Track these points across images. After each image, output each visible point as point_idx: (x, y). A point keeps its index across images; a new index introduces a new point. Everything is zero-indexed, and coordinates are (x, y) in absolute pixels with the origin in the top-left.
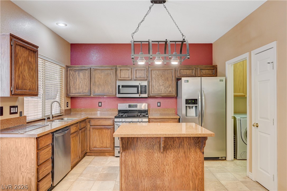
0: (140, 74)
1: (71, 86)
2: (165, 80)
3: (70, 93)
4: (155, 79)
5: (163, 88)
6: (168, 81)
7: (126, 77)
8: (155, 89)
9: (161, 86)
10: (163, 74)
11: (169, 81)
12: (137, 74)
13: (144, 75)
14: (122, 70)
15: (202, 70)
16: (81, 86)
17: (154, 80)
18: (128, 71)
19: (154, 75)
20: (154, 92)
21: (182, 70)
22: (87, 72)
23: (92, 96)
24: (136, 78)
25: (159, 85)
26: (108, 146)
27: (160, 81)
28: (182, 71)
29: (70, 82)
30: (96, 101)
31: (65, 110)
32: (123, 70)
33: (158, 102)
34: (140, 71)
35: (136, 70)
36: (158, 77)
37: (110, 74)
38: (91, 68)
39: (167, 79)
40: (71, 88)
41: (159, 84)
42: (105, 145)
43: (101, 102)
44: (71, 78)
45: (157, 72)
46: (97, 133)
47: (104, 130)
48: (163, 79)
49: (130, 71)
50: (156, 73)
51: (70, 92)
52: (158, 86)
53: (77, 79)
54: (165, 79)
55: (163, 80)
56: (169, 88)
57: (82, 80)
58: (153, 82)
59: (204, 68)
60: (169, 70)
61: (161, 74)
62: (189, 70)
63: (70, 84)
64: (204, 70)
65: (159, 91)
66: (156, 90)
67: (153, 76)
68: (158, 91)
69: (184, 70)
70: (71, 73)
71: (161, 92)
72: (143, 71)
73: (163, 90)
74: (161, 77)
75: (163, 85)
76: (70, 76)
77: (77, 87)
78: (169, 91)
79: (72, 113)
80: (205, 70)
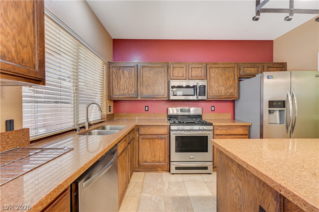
0: (196, 72)
1: (114, 87)
2: (226, 79)
3: (113, 95)
4: (214, 79)
5: (224, 90)
6: (229, 81)
7: (180, 76)
8: (213, 90)
9: (221, 87)
10: (223, 73)
11: (230, 81)
12: (193, 72)
13: (200, 73)
14: (175, 67)
15: (269, 67)
16: (126, 87)
17: (213, 80)
18: (182, 69)
19: (213, 73)
20: (212, 94)
21: (245, 67)
22: (133, 69)
23: (139, 98)
24: (191, 77)
25: (218, 86)
26: (161, 160)
27: (219, 81)
28: (246, 68)
29: (112, 82)
30: (142, 105)
31: (107, 115)
32: (176, 68)
33: (212, 106)
34: (196, 69)
35: (192, 68)
36: (218, 76)
37: (161, 73)
38: (137, 66)
39: (228, 78)
40: (114, 89)
41: (219, 84)
42: (157, 159)
43: (148, 106)
44: (114, 77)
45: (217, 70)
46: (148, 144)
47: (157, 140)
48: (223, 78)
49: (184, 69)
50: (215, 71)
51: (113, 94)
52: (217, 87)
53: (122, 78)
54: (225, 79)
55: (223, 80)
56: (230, 90)
57: (127, 79)
58: (212, 81)
59: (271, 66)
60: (231, 67)
61: (221, 72)
62: (254, 67)
63: (112, 84)
64: (271, 68)
65: (218, 92)
66: (215, 92)
67: (212, 75)
68: (218, 93)
69: (248, 67)
70: (114, 71)
71: (221, 94)
72: (200, 69)
73: (223, 91)
74: (221, 76)
75: (223, 85)
76: (112, 75)
77: (122, 88)
78: (230, 93)
79: (115, 119)
80: (273, 68)
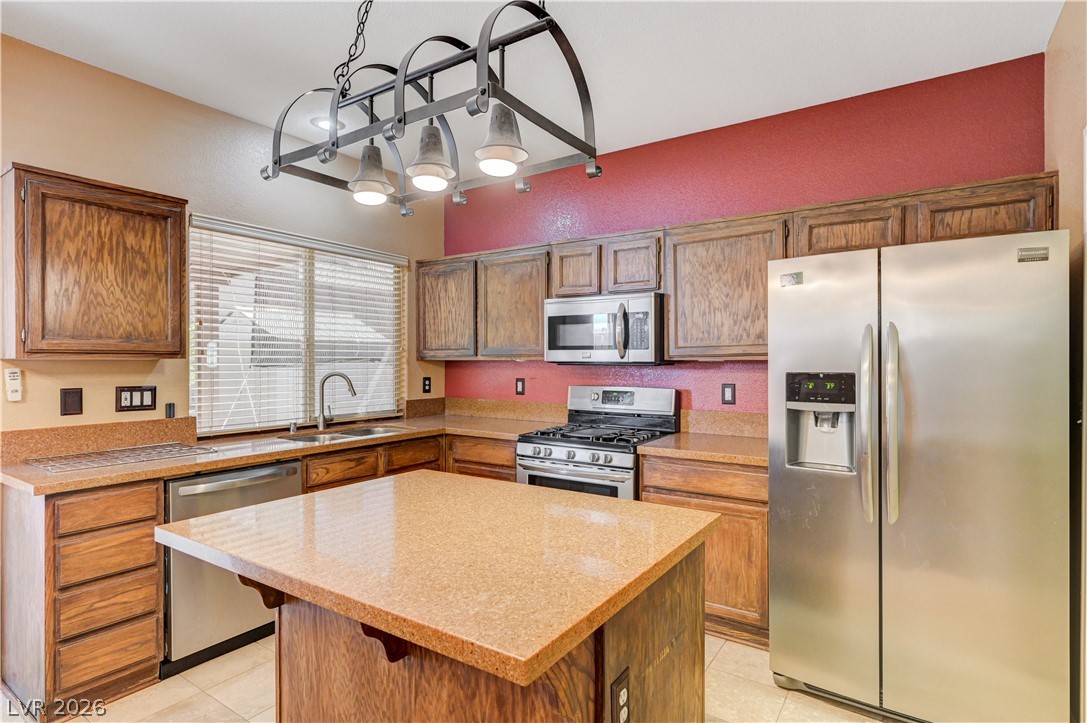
0: (630, 266)
1: (428, 327)
2: (736, 283)
3: (425, 348)
4: (692, 284)
5: (729, 322)
6: (748, 286)
7: (581, 283)
8: (689, 324)
9: (718, 314)
10: (724, 260)
11: (753, 289)
12: (622, 268)
13: (645, 268)
14: (566, 257)
15: (945, 210)
16: (450, 324)
17: (688, 289)
18: (587, 259)
19: (687, 264)
20: (685, 340)
21: (819, 226)
23: (481, 357)
24: (616, 282)
25: (707, 310)
27: (712, 291)
28: (822, 230)
29: (424, 313)
31: (408, 402)
32: (571, 259)
33: (724, 386)
34: (631, 255)
35: (615, 252)
36: (705, 272)
37: (530, 277)
38: (476, 262)
39: (747, 274)
40: (428, 333)
41: (710, 302)
43: (523, 380)
44: (427, 301)
45: (701, 250)
48: (725, 278)
49: (595, 258)
50: (696, 254)
51: (425, 344)
52: (704, 314)
53: (442, 302)
54: (733, 281)
55: (725, 285)
56: (753, 321)
57: (453, 305)
58: (684, 294)
59: (955, 203)
60: (757, 233)
61: (719, 257)
62: (861, 221)
63: (424, 320)
64: (958, 214)
65: (709, 333)
66: (694, 332)
67: (685, 269)
68: (706, 335)
69: (832, 224)
70: (428, 284)
71: (719, 338)
72: (644, 252)
73: (725, 330)
74: (718, 271)
75: (726, 306)
76: (424, 294)
77: (443, 328)
78: (753, 337)
80: (967, 213)
